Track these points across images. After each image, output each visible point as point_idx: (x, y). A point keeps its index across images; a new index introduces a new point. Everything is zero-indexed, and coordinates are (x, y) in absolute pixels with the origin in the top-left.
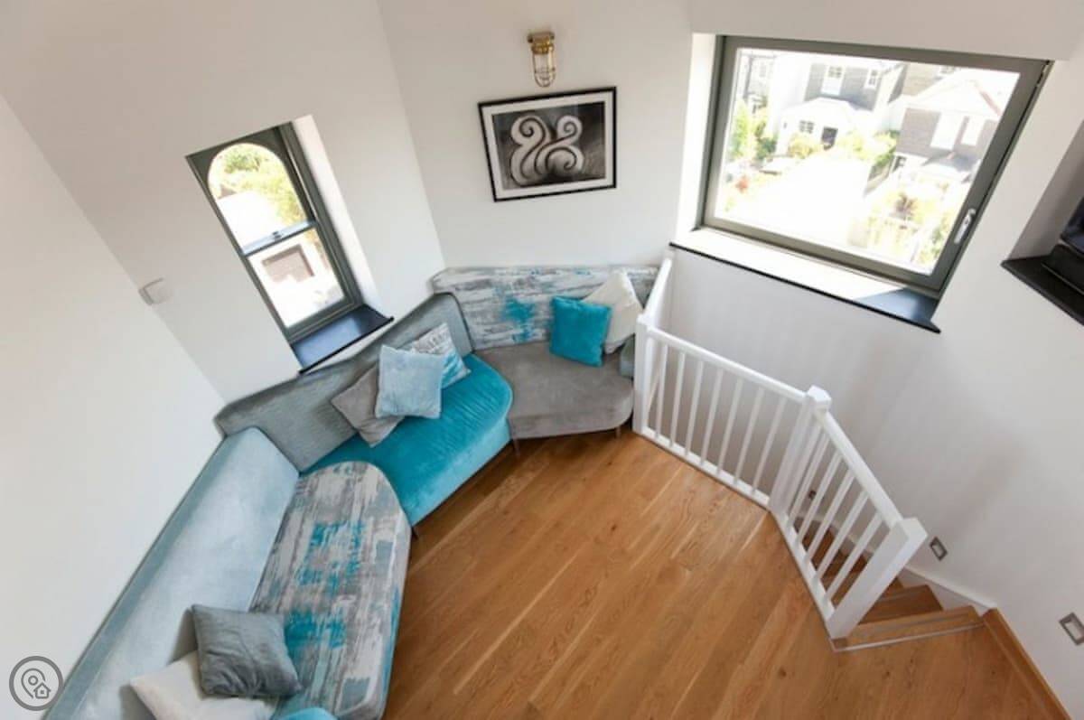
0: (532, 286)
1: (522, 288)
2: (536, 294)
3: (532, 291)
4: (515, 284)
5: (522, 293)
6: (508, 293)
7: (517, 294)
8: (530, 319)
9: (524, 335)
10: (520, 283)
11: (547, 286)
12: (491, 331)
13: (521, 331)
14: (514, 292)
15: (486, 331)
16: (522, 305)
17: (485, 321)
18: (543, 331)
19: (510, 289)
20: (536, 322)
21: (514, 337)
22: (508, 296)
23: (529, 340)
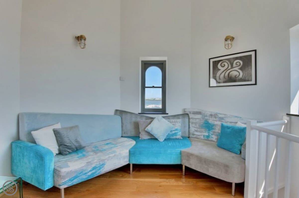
0: (215, 117)
1: (211, 118)
2: (216, 121)
3: (215, 119)
4: (209, 115)
5: (211, 119)
6: (206, 118)
7: (209, 119)
8: (212, 130)
9: (208, 136)
10: (211, 115)
11: (221, 119)
12: (196, 131)
13: (206, 134)
14: (208, 118)
15: (195, 130)
16: (210, 124)
17: (196, 127)
18: (216, 137)
19: (207, 117)
20: (214, 132)
21: (204, 136)
22: (206, 119)
23: (209, 139)
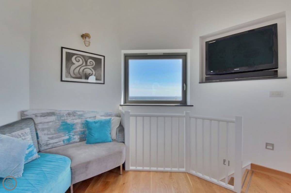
0: (74, 116)
1: (70, 117)
2: (76, 119)
3: (74, 118)
4: (66, 115)
5: (70, 119)
7: (67, 119)
8: (72, 131)
9: (69, 140)
10: (69, 114)
11: (81, 116)
12: (52, 138)
13: (67, 137)
14: (66, 118)
15: (49, 138)
16: (69, 124)
17: (49, 133)
18: (79, 137)
19: (64, 117)
20: (75, 132)
21: (64, 141)
22: (62, 120)
23: (71, 142)
